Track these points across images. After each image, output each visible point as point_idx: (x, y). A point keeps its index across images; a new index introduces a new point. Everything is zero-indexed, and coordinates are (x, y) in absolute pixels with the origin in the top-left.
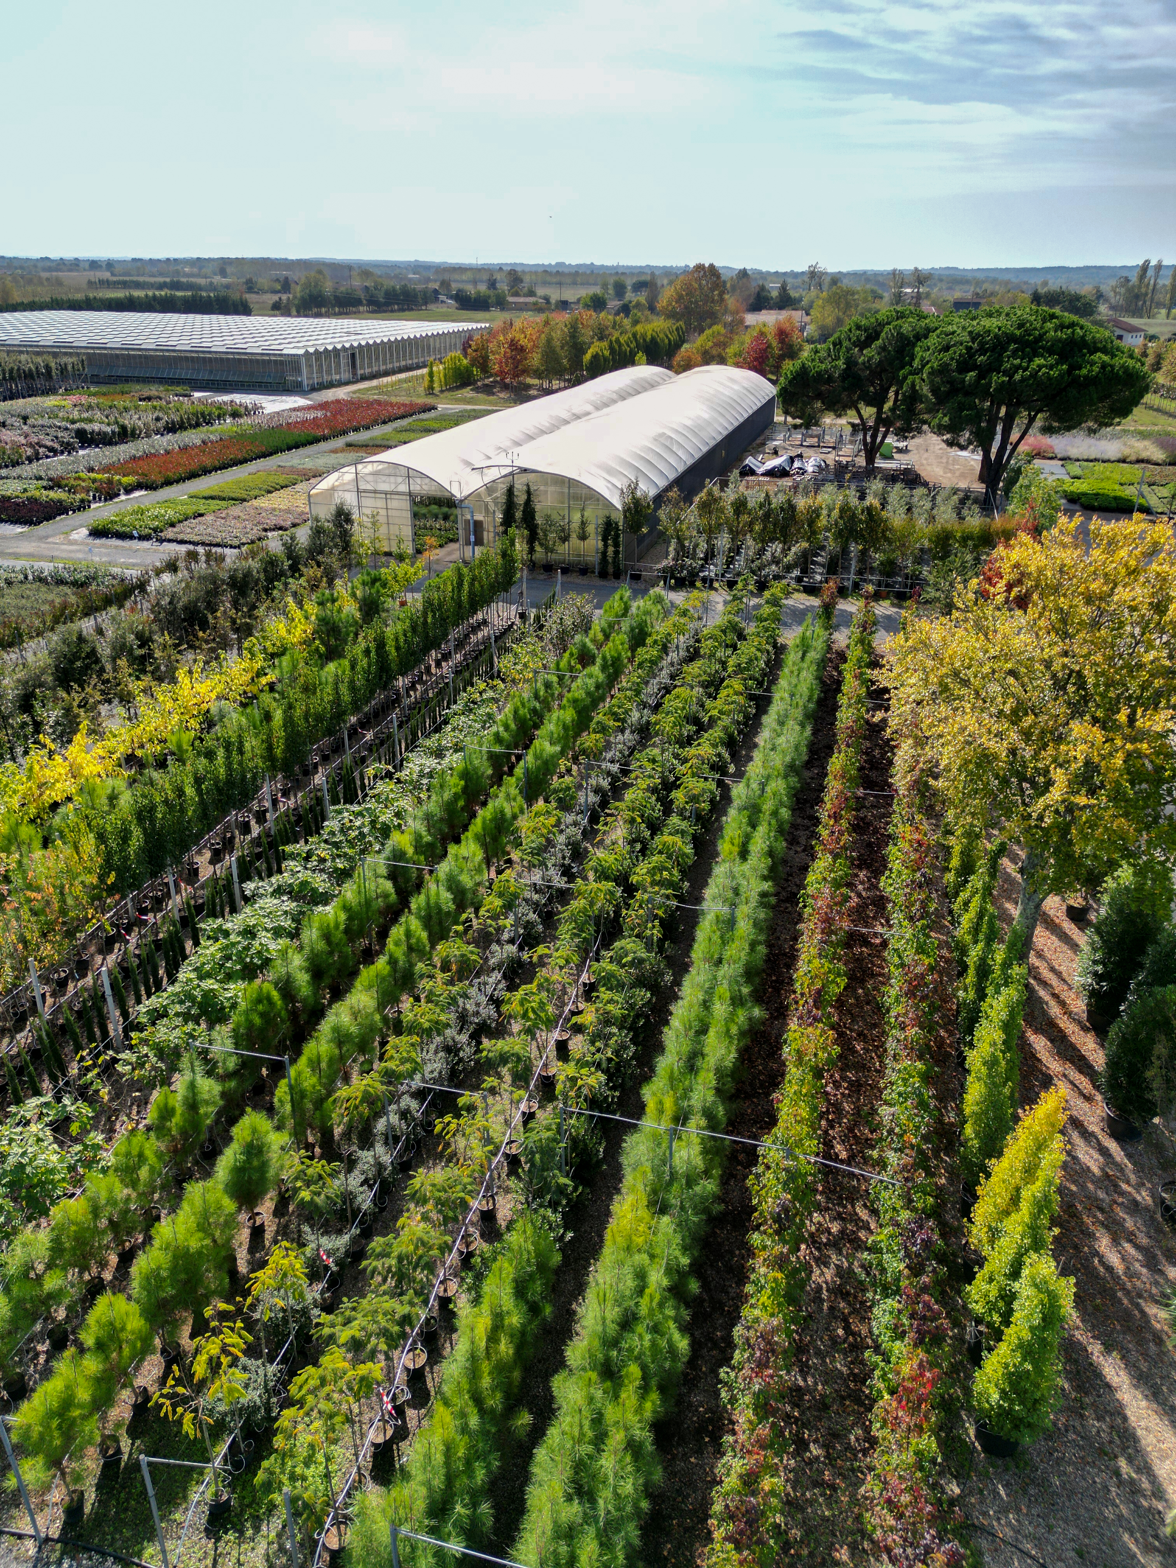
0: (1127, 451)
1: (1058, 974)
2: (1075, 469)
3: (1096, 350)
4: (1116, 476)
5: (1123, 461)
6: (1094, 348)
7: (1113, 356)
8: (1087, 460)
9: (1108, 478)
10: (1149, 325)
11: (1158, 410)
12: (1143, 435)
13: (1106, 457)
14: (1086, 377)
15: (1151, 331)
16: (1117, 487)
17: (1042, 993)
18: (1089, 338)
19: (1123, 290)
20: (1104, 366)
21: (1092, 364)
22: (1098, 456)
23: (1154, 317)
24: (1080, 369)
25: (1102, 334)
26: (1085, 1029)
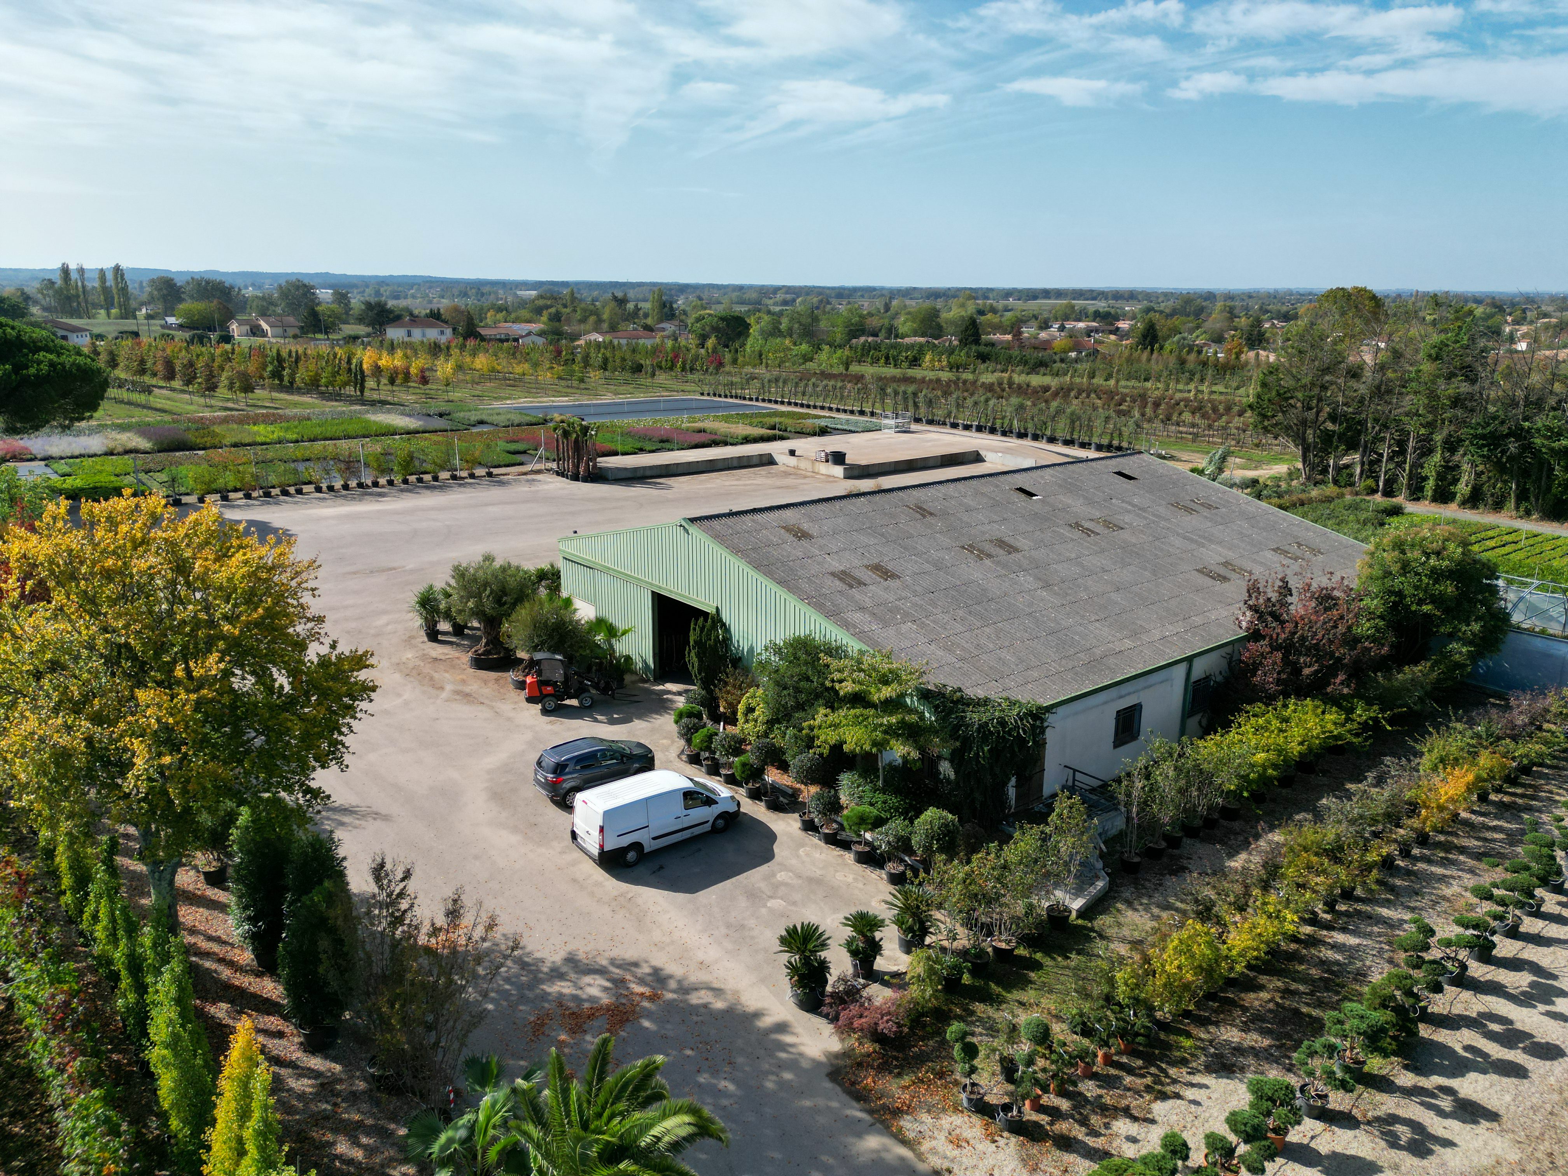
0: (111, 445)
1: (218, 940)
2: (62, 467)
3: (38, 350)
4: (109, 468)
5: (111, 453)
6: (36, 347)
7: (59, 355)
8: (72, 457)
9: (101, 472)
10: (93, 325)
11: (130, 403)
12: (122, 428)
13: (91, 452)
14: (37, 376)
15: (96, 331)
16: (113, 478)
17: (208, 964)
18: (25, 338)
19: (51, 292)
20: (52, 364)
21: (39, 363)
22: (83, 452)
23: (94, 317)
24: (27, 368)
25: (39, 334)
26: (259, 975)
